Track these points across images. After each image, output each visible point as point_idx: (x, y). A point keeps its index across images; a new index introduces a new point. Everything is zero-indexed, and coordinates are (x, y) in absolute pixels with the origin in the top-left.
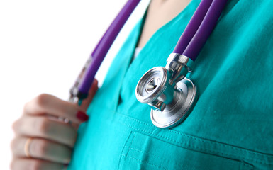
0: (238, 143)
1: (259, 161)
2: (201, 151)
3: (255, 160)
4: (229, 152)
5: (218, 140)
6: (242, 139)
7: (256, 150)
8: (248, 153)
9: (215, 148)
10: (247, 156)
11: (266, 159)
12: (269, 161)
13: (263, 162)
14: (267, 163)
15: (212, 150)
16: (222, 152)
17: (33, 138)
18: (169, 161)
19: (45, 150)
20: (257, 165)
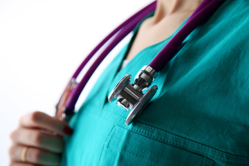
0: (203, 141)
1: (219, 157)
2: (172, 145)
3: (216, 156)
4: (195, 148)
5: (188, 137)
6: (207, 138)
7: (218, 148)
8: (211, 151)
9: (185, 143)
10: (209, 153)
11: (225, 156)
12: (227, 158)
13: (222, 159)
14: (226, 160)
15: (182, 145)
16: (190, 147)
17: (29, 147)
18: (145, 151)
19: (39, 157)
20: (217, 161)
